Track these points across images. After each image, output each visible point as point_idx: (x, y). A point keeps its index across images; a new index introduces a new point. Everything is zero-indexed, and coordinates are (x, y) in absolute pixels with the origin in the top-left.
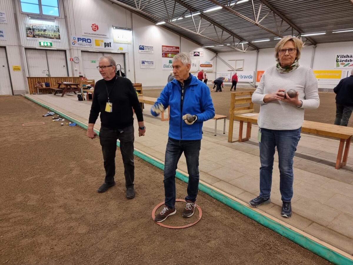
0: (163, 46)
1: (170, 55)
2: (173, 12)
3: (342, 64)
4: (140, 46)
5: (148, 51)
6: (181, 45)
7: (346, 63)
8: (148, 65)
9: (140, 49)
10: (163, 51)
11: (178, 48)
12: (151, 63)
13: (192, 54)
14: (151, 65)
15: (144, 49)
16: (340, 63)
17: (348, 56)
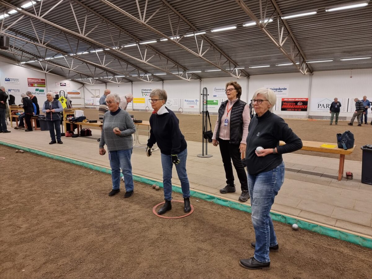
0: (28, 78)
1: (36, 85)
2: (46, 54)
3: (144, 94)
4: (6, 79)
5: (14, 82)
6: (47, 79)
7: (146, 94)
8: (15, 92)
9: (6, 81)
10: (28, 82)
11: (44, 80)
12: (17, 91)
13: (58, 84)
14: (18, 92)
15: (10, 81)
16: (143, 94)
17: (146, 90)
